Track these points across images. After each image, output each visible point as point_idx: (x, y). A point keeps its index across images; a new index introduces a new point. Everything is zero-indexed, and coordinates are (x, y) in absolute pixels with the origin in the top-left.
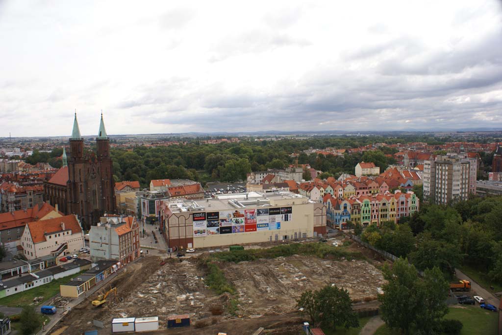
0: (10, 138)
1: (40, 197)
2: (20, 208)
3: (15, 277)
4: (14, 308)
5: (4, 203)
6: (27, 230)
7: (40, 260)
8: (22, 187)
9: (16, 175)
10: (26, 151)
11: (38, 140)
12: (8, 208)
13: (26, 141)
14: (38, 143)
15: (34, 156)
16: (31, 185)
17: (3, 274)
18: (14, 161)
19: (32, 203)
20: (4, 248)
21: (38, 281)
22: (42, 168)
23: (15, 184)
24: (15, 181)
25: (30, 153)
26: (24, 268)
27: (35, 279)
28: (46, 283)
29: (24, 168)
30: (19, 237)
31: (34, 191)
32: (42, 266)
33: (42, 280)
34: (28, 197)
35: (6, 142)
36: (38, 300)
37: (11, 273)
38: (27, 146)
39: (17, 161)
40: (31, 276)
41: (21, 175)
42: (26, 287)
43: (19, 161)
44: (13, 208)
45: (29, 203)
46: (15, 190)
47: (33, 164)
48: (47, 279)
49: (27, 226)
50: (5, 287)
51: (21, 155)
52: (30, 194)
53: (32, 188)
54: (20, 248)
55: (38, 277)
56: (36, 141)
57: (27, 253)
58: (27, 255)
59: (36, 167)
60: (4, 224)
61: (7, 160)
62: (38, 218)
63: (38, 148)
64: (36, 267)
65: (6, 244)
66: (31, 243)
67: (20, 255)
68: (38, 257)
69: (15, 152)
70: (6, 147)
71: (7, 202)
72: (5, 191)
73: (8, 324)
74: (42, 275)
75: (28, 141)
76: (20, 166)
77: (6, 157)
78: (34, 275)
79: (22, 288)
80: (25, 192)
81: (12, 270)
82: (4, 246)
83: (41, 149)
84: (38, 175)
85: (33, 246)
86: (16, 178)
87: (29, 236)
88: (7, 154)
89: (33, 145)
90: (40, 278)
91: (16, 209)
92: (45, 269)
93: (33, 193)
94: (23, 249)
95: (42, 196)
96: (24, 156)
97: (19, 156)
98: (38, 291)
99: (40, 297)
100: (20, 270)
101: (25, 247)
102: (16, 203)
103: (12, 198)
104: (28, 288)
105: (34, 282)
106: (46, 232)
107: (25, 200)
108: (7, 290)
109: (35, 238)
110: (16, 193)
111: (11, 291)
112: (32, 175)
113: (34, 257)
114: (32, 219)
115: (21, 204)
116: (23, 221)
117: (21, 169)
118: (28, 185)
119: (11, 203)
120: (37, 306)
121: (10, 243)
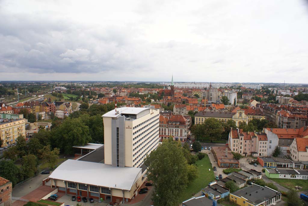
0: (284, 84)
1: (303, 122)
2: (289, 127)
3: (284, 169)
4: (283, 187)
5: (281, 122)
6: (294, 142)
7: (301, 163)
8: (292, 114)
9: (289, 107)
10: (293, 92)
11: (301, 85)
12: (282, 126)
13: (293, 86)
14: (301, 87)
15: (299, 96)
16: (298, 114)
17: (278, 164)
18: (287, 98)
19: (298, 125)
20: (280, 149)
21: (299, 176)
22: (305, 104)
23: (289, 112)
24: (288, 110)
25: (296, 94)
26: (290, 165)
27: (298, 174)
28: (304, 179)
29: (292, 102)
30: (289, 145)
31: (300, 118)
32: (302, 167)
33: (302, 176)
34: (296, 121)
35: (282, 86)
36: (299, 188)
37: (282, 165)
38: (294, 89)
39: (289, 98)
40: (295, 171)
41: (292, 107)
42: (291, 177)
43: (290, 98)
44: (286, 126)
45: (296, 125)
46: (288, 116)
47: (298, 101)
48: (305, 177)
49: (295, 139)
50: (279, 172)
51: (290, 94)
52: (297, 120)
53: (298, 116)
54: (289, 152)
55: (299, 173)
56: (300, 86)
57: (293, 155)
58: (292, 157)
59: (301, 103)
60: (282, 135)
61: (283, 97)
62: (303, 136)
63: (301, 91)
64: (298, 166)
65: (281, 147)
66: (296, 151)
67: (288, 156)
68: (300, 160)
69: (287, 92)
70: (281, 89)
71: (283, 122)
72: (282, 115)
73: (280, 195)
74: (302, 173)
75: (295, 86)
76: (290, 101)
77: (282, 95)
78: (296, 171)
79: (288, 177)
80: (294, 118)
81: (283, 164)
82: (280, 148)
83: (303, 92)
84: (303, 108)
85: (297, 152)
86: (288, 108)
87: (296, 146)
88: (282, 93)
89: (298, 89)
90: (300, 174)
91: (287, 127)
92: (304, 170)
93: (299, 120)
94: (290, 153)
95: (304, 122)
96: (292, 95)
97: (289, 95)
98: (298, 182)
99: (300, 187)
100: (288, 165)
101: (292, 152)
102: (288, 124)
103: (286, 120)
104: (292, 178)
105: (297, 176)
106: (307, 146)
107: (294, 123)
108: (280, 175)
109: (300, 148)
110: (289, 117)
111: (281, 176)
112: (298, 108)
113: (297, 160)
114: (299, 136)
115: (291, 125)
116: (292, 136)
117: (291, 103)
118: (296, 114)
119: (285, 123)
120: (298, 192)
121: (283, 147)
